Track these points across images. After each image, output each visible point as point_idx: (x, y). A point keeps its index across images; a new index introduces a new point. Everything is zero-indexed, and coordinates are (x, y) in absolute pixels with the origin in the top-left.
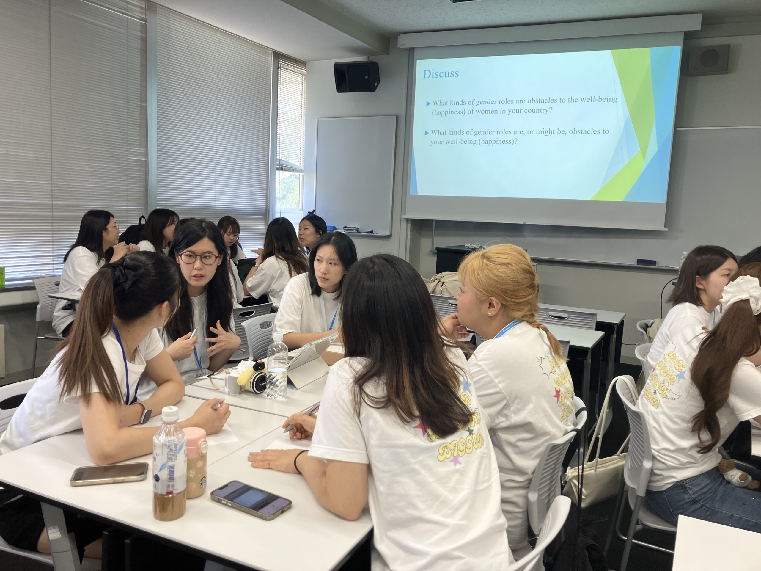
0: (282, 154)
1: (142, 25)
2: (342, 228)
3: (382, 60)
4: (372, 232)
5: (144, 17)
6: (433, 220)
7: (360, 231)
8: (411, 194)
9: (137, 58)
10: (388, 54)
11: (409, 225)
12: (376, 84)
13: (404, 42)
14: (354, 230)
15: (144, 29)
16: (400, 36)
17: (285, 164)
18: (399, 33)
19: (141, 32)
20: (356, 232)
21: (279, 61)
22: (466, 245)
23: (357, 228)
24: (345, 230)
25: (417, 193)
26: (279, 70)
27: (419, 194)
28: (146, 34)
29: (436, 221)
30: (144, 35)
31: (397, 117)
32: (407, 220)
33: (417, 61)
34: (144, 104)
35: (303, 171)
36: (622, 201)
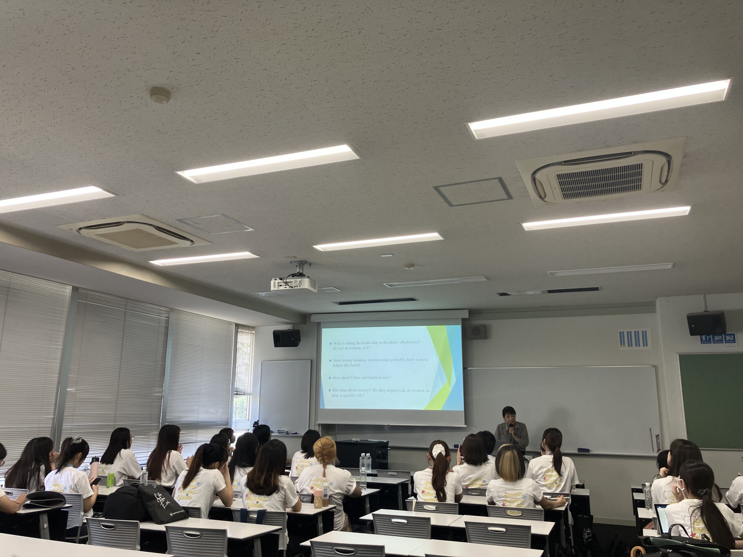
0: (238, 385)
1: (166, 320)
2: (277, 431)
3: (302, 328)
4: (296, 433)
5: (168, 315)
6: (336, 424)
7: (288, 432)
8: (321, 408)
9: (162, 338)
10: (305, 324)
11: (320, 428)
12: (298, 342)
13: (314, 319)
14: (285, 432)
15: (167, 322)
16: (312, 315)
17: (239, 390)
18: (311, 314)
19: (166, 324)
20: (286, 434)
21: (238, 328)
22: (353, 439)
23: (287, 431)
24: (278, 433)
25: (324, 407)
26: (238, 333)
27: (326, 408)
28: (168, 324)
29: (337, 424)
30: (167, 325)
31: (311, 361)
32: (319, 425)
33: (323, 329)
34: (164, 363)
35: (250, 394)
36: (440, 409)
